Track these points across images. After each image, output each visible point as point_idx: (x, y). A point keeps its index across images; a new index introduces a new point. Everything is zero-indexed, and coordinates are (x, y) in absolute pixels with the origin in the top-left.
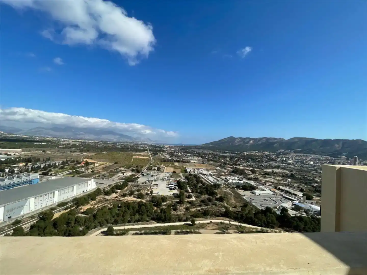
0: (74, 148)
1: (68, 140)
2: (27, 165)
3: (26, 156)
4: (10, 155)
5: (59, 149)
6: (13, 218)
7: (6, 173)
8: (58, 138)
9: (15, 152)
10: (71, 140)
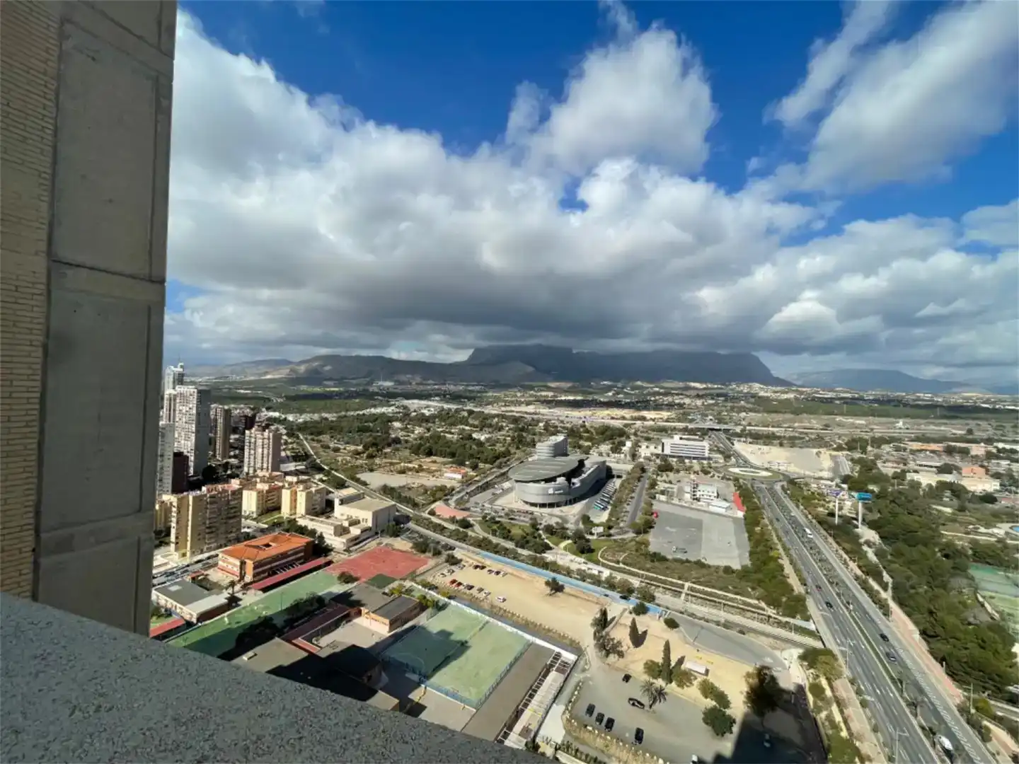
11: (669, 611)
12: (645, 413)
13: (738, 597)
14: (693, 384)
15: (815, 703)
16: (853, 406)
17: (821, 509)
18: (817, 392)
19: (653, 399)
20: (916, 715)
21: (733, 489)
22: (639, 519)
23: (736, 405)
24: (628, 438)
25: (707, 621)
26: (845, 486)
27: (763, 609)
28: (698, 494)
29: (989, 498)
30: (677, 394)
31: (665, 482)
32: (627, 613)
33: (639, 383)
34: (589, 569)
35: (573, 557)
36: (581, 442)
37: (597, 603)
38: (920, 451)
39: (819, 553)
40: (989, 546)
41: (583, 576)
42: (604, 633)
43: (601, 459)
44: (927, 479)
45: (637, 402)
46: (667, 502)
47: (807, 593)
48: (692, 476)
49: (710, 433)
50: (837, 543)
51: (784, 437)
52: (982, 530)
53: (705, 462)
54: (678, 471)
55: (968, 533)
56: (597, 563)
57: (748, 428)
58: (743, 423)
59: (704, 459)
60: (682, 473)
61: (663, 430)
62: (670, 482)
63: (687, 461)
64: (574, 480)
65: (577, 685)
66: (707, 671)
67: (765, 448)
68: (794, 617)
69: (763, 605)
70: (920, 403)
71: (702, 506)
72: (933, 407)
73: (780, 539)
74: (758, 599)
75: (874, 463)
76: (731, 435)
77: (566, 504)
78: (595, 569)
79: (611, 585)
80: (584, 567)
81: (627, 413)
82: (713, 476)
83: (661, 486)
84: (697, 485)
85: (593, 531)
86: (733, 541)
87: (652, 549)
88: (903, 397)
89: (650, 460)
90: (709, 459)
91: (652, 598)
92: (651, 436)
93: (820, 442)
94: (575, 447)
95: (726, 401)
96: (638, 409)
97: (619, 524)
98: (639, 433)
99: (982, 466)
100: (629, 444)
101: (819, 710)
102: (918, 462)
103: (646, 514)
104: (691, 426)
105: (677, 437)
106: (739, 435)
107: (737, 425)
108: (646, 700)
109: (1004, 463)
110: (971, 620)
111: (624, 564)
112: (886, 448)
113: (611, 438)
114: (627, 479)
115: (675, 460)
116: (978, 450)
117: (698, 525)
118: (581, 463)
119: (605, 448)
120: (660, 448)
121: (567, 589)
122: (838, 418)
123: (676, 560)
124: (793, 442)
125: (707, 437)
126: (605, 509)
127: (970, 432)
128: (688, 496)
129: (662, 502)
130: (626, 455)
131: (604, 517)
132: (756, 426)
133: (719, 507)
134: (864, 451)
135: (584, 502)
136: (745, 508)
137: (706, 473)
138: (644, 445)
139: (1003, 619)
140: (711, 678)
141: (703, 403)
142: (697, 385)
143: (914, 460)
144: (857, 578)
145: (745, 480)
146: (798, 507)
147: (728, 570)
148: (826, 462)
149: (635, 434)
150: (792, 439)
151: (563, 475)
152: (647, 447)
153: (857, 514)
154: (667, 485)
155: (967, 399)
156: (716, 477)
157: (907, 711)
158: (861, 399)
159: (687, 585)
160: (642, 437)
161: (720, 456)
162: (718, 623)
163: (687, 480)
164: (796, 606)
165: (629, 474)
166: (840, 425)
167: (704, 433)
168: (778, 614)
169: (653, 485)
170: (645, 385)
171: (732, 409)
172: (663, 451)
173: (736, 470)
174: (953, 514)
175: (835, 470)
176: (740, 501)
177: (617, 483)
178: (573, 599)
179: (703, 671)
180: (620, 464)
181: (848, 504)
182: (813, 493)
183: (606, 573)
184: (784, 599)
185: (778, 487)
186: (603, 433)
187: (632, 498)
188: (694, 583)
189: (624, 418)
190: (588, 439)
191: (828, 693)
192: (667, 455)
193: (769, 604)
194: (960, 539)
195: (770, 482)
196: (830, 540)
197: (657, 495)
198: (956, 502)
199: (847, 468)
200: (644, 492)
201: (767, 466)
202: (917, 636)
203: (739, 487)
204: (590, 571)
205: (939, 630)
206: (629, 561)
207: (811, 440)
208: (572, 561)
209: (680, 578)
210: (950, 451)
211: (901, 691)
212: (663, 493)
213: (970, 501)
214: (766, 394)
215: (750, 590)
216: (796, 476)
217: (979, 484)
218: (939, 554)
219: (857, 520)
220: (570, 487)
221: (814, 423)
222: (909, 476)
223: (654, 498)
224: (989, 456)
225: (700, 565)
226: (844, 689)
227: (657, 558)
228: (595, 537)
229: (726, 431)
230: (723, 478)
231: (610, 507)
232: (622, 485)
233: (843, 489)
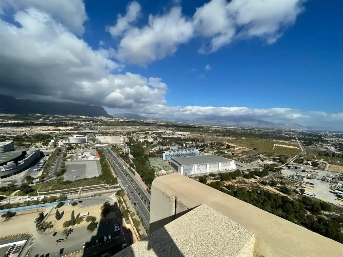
0: (219, 133)
1: (214, 127)
2: (193, 143)
3: (192, 137)
4: (185, 136)
5: (209, 134)
6: (187, 175)
7: (184, 147)
8: (209, 125)
9: (187, 134)
10: (216, 127)
11: (73, 200)
12: (60, 128)
13: (99, 185)
14: (81, 116)
15: (119, 205)
16: (128, 123)
17: (121, 152)
18: (119, 119)
19: (64, 122)
20: (139, 196)
21: (96, 151)
22: (59, 170)
23: (96, 123)
24: (52, 138)
25: (88, 197)
26: (126, 145)
27: (106, 186)
28: (84, 155)
29: (152, 143)
30: (75, 120)
31: (70, 153)
32: (54, 209)
33: (57, 115)
34: (31, 199)
35: (21, 197)
36: (24, 143)
37: (37, 212)
38: (141, 134)
39: (120, 164)
40: (152, 153)
41: (28, 204)
42: (42, 222)
43: (37, 149)
44: (142, 140)
45: (56, 123)
46: (71, 161)
47: (117, 176)
48: (81, 149)
49: (88, 133)
50: (124, 160)
51: (111, 133)
52: (151, 150)
53: (86, 144)
54: (76, 148)
55: (148, 151)
56: (37, 195)
57: (100, 131)
58: (99, 129)
59: (86, 143)
60: (77, 149)
61: (69, 134)
62: (73, 153)
63: (79, 144)
64: (19, 162)
65: (28, 251)
66: (88, 213)
67: (106, 137)
68: (114, 184)
69: (106, 184)
70: (141, 122)
71: (85, 159)
72: (143, 123)
73: (110, 164)
74: (104, 183)
75: (132, 138)
76: (95, 134)
77: (15, 174)
78: (35, 198)
79: (45, 201)
80: (28, 200)
81: (51, 128)
82: (89, 148)
83: (69, 155)
84: (83, 152)
85: (33, 182)
86: (96, 168)
87: (65, 180)
88: (138, 121)
89: (63, 146)
90: (88, 142)
91: (66, 198)
92: (63, 137)
93: (121, 134)
94: (19, 146)
95: (93, 122)
96: (57, 126)
97: (48, 175)
98: (57, 136)
99: (151, 136)
100: (52, 141)
101: (120, 206)
102: (141, 137)
103: (62, 167)
104: (80, 132)
105: (75, 136)
106: (98, 134)
107: (97, 130)
108: (64, 237)
109: (154, 135)
110: (149, 170)
111: (51, 190)
112: (135, 134)
113: (42, 139)
114: (52, 156)
115: (74, 145)
116: (150, 133)
117: (84, 166)
118: (24, 153)
119: (39, 144)
120: (68, 141)
121: (18, 213)
122: (125, 127)
123: (76, 181)
124: (113, 134)
125: (87, 135)
126: (40, 171)
127: (149, 129)
128: (80, 157)
129: (69, 161)
130: (51, 146)
131: (40, 173)
132: (103, 130)
133: (91, 158)
134: (130, 135)
135: (27, 170)
136: (100, 157)
137: (86, 147)
138: (60, 141)
139: (154, 168)
140: (90, 215)
141: (85, 123)
142: (83, 117)
143: (140, 136)
144: (129, 168)
145: (100, 148)
146: (115, 153)
147: (95, 178)
148: (122, 139)
149: (56, 137)
150: (113, 133)
151: (12, 160)
152: (62, 141)
153: (129, 152)
154: (71, 155)
155: (149, 121)
156: (90, 148)
157: (138, 195)
158: (130, 121)
159: (80, 188)
160: (59, 137)
161: (91, 141)
162: (92, 196)
163: (79, 151)
164: (115, 181)
165: (53, 153)
166: (125, 128)
167: (85, 134)
168: (110, 185)
169: (65, 155)
170: (60, 116)
171: (95, 125)
172: (69, 142)
173: (97, 145)
174: (146, 147)
175: (124, 141)
176: (98, 155)
177: (47, 158)
178: (22, 216)
179: (87, 214)
180: (48, 149)
181: (127, 149)
182: (119, 148)
183: (42, 197)
184: (112, 180)
185: (110, 148)
186: (37, 138)
187: (55, 163)
188: (83, 186)
189: (49, 130)
190: (28, 141)
191: (122, 200)
192: (71, 143)
193: (107, 184)
194: (147, 153)
195: (107, 147)
196: (123, 160)
197: (67, 159)
198: (147, 145)
199: (127, 140)
200: (61, 159)
201: (106, 142)
202: (140, 178)
203: (98, 150)
204: (32, 200)
205: (144, 175)
206: (54, 188)
207: (118, 133)
208: (20, 199)
209: (78, 187)
210: (146, 133)
211: (137, 192)
212: (69, 158)
213: (149, 144)
214: (106, 120)
215: (102, 181)
216: (114, 144)
217: (150, 140)
218: (144, 157)
219: (129, 153)
220: (17, 165)
221: (119, 128)
222: (139, 140)
223: (66, 160)
224: (152, 134)
225: (85, 179)
226: (126, 197)
227: (68, 182)
228: (35, 184)
229: (93, 132)
230: (92, 148)
231: (43, 169)
232: (49, 158)
233: (126, 146)
